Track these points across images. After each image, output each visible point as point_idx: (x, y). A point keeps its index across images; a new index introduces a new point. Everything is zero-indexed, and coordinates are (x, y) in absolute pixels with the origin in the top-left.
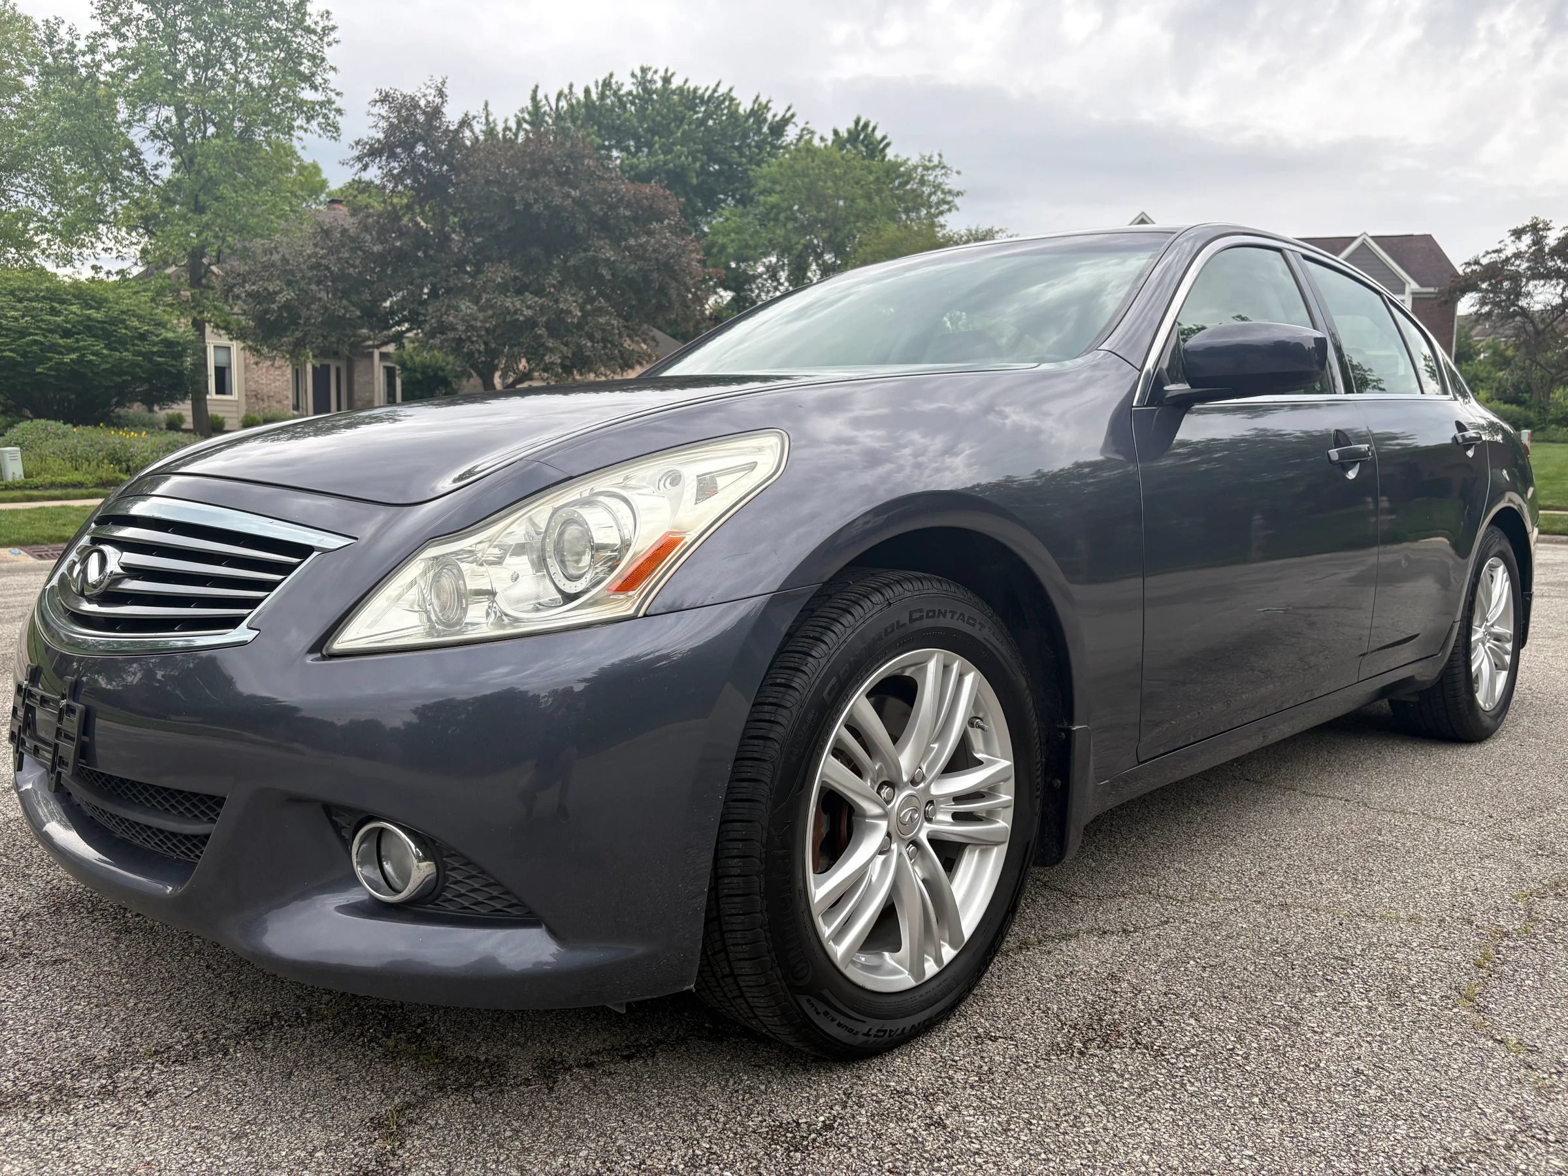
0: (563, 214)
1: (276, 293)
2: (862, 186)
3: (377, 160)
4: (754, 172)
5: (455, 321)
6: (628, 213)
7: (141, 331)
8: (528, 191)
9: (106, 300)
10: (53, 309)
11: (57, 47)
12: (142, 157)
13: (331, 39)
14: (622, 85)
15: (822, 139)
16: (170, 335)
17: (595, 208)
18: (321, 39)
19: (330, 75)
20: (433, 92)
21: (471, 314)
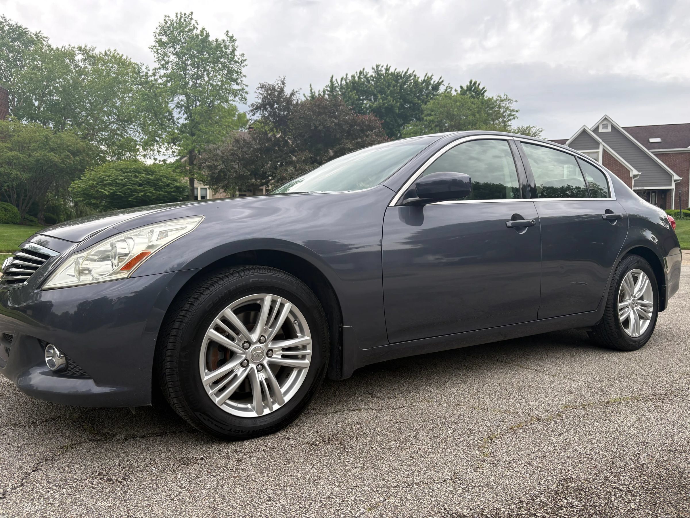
0: (331, 130)
1: (218, 166)
2: (471, 110)
3: (259, 112)
4: (423, 106)
5: (286, 176)
6: (358, 128)
7: (167, 183)
8: (316, 121)
9: (155, 172)
10: (136, 176)
11: (141, 75)
12: (173, 115)
13: (244, 64)
14: (368, 73)
15: (456, 91)
16: (178, 184)
17: (344, 127)
18: (240, 65)
19: (243, 79)
20: (280, 82)
21: (292, 173)
